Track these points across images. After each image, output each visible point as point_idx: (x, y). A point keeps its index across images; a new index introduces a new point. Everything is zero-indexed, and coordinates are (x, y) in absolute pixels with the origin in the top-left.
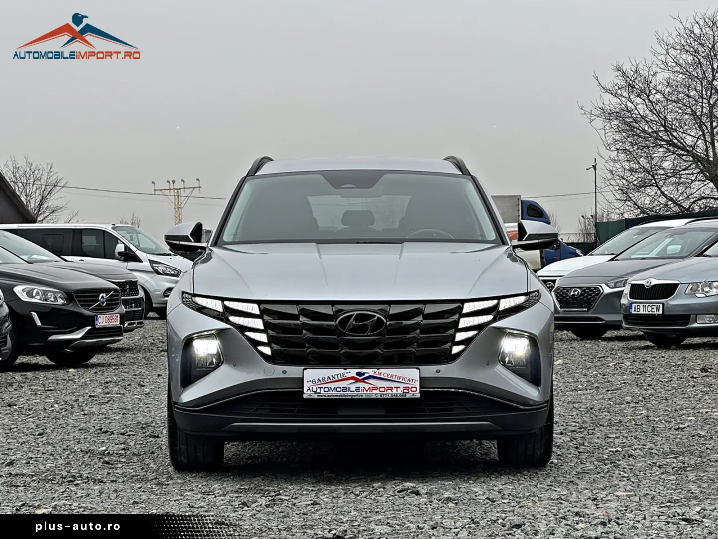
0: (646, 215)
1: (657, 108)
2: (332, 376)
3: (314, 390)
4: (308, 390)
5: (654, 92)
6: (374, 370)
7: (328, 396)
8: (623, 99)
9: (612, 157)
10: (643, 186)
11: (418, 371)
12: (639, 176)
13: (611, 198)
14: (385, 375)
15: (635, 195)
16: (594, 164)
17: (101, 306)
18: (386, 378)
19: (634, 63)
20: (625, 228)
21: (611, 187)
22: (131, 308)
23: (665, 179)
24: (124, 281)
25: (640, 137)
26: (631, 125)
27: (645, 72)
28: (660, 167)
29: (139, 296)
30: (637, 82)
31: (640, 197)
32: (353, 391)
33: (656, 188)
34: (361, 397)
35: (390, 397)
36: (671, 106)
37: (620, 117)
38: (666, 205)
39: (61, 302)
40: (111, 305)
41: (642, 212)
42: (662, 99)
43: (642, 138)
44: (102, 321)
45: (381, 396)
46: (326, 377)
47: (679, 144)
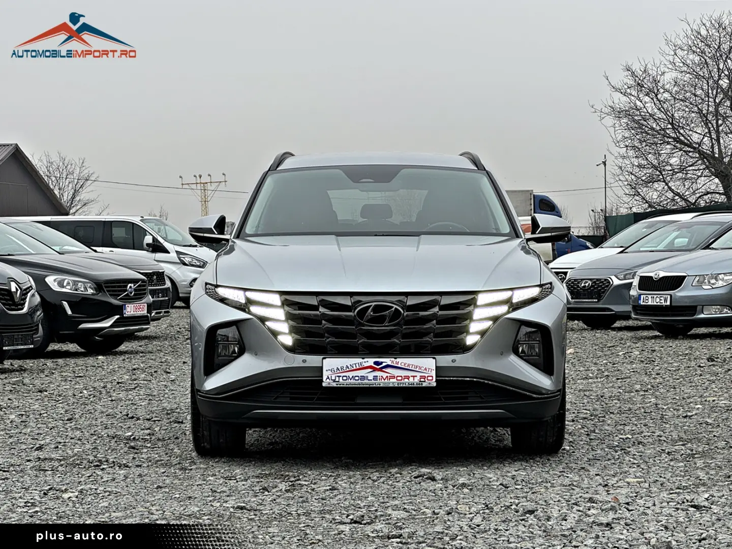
0: (654, 209)
1: (665, 106)
2: (351, 365)
3: (333, 378)
4: (327, 378)
5: (663, 91)
6: (392, 359)
7: (347, 384)
8: (632, 98)
9: (621, 153)
10: (651, 182)
11: (435, 360)
12: (647, 171)
13: (620, 193)
14: (402, 364)
15: (643, 191)
16: (604, 161)
17: (129, 296)
18: (403, 367)
19: (643, 63)
20: (633, 223)
21: (620, 182)
22: (159, 297)
23: (673, 175)
24: (151, 271)
25: (648, 134)
26: (639, 123)
27: (654, 72)
28: (668, 163)
29: (166, 286)
30: (645, 81)
31: (648, 192)
32: (371, 380)
33: (664, 183)
34: (378, 386)
35: (407, 385)
36: (678, 105)
37: (629, 115)
38: (673, 200)
39: (90, 291)
40: (139, 295)
41: (650, 206)
42: (670, 98)
43: (650, 135)
44: (131, 310)
45: (398, 384)
46: (345, 367)
47: (686, 141)
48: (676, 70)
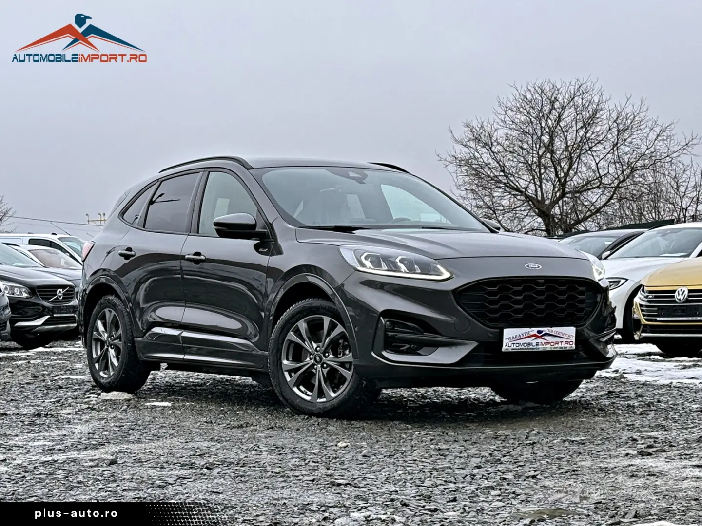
1: (498, 157)
5: (496, 144)
8: (472, 149)
19: (480, 121)
23: (504, 214)
25: (484, 180)
26: (477, 170)
27: (489, 128)
28: (500, 204)
30: (482, 136)
37: (469, 164)
47: (515, 187)
48: (506, 127)
